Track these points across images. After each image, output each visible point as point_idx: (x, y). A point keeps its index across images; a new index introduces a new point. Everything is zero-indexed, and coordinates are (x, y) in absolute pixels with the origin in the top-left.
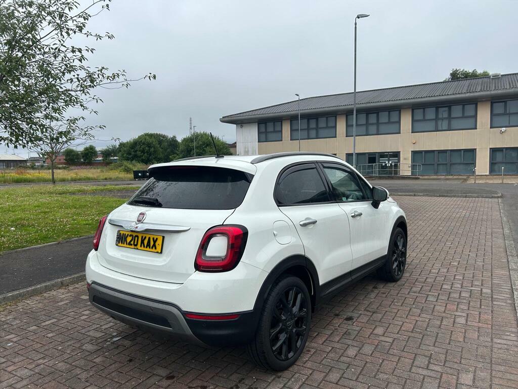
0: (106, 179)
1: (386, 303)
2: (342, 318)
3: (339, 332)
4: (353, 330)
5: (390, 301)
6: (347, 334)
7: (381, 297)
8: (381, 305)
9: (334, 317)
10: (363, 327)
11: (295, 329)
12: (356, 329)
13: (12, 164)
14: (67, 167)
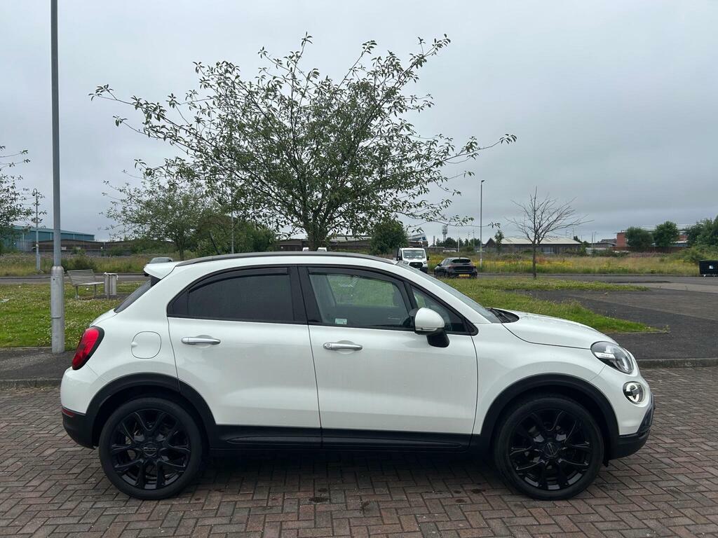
0: (652, 272)
1: (416, 511)
2: (318, 495)
3: (267, 502)
4: (282, 509)
5: (432, 511)
6: (264, 508)
7: (441, 502)
8: (401, 509)
9: (314, 490)
10: (299, 513)
11: (159, 460)
12: (287, 510)
13: (561, 249)
14: (627, 254)
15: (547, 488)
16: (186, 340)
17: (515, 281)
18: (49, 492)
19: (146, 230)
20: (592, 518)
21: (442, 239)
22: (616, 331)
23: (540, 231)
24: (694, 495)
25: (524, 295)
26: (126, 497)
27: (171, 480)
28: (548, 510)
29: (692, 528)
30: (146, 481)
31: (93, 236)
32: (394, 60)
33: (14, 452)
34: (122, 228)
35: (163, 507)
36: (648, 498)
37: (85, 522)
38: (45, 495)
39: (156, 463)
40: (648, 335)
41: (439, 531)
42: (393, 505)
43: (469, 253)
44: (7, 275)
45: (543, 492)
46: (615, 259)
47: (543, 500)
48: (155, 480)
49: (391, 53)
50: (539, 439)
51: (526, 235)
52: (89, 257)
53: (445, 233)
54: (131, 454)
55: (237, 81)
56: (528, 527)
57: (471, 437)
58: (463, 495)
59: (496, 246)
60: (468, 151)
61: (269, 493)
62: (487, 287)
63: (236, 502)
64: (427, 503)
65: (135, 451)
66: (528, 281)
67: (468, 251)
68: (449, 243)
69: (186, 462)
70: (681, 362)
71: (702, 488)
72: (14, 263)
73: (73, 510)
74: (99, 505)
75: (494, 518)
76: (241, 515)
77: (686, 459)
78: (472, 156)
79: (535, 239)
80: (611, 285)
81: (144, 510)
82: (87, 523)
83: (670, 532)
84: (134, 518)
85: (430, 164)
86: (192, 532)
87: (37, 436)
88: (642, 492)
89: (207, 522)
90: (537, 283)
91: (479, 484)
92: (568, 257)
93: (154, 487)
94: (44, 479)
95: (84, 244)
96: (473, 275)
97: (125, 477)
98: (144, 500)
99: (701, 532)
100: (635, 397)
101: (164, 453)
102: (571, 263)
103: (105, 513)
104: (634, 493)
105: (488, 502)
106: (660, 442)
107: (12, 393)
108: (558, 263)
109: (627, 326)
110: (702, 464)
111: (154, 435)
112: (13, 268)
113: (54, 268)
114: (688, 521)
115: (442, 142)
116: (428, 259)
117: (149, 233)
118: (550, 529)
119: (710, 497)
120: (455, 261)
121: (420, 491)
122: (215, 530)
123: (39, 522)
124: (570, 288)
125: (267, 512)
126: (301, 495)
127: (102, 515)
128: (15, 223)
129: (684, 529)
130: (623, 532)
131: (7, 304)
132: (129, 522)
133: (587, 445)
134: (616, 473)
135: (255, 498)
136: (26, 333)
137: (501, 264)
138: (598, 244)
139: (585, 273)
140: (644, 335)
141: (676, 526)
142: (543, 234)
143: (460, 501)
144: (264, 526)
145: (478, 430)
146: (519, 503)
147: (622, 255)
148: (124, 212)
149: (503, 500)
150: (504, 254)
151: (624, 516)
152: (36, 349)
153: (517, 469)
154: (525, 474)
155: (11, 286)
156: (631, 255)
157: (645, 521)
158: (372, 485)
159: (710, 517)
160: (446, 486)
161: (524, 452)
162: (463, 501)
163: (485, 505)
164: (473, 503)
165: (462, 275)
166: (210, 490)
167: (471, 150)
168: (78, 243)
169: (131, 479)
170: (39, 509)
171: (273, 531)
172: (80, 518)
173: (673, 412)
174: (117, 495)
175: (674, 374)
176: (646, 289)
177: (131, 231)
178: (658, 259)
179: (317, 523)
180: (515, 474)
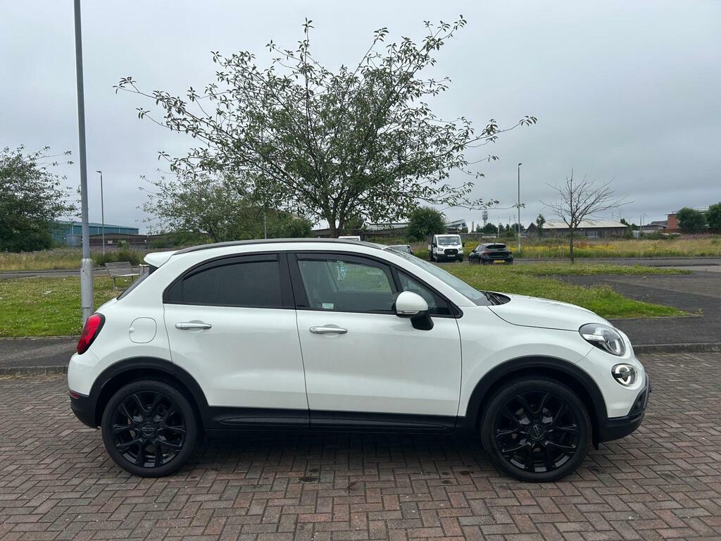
1: (400, 491)
2: (308, 475)
3: (259, 481)
4: (272, 488)
5: (416, 492)
6: (255, 487)
7: (427, 483)
8: (386, 489)
9: (306, 470)
10: (286, 491)
11: (157, 439)
12: (276, 488)
13: (606, 232)
14: (677, 236)
15: (534, 470)
16: (179, 325)
17: (551, 266)
18: (58, 470)
19: (181, 223)
20: (576, 500)
21: (482, 225)
22: (644, 316)
23: (577, 214)
24: (688, 480)
25: (555, 280)
26: (127, 474)
27: (168, 459)
28: (533, 492)
29: (677, 512)
30: (146, 460)
31: (137, 229)
32: (409, 44)
33: (34, 432)
34: (158, 221)
35: (161, 484)
36: (639, 482)
37: (86, 496)
38: (55, 472)
39: (154, 442)
40: (679, 319)
41: (419, 510)
42: (379, 485)
43: (509, 238)
44: (56, 268)
45: (530, 475)
46: (664, 242)
47: (530, 482)
48: (154, 459)
49: (406, 39)
50: (525, 421)
51: (562, 219)
52: (133, 250)
53: (485, 218)
54: (133, 433)
55: (254, 72)
56: (508, 508)
57: (457, 419)
58: (451, 477)
59: (537, 230)
60: (489, 133)
61: (262, 473)
62: (520, 273)
63: (229, 480)
64: (414, 485)
65: (135, 431)
66: (565, 266)
67: (508, 237)
68: (489, 229)
69: (182, 442)
70: (708, 346)
71: (699, 473)
72: (62, 257)
73: (77, 486)
74: (102, 482)
75: (477, 499)
76: (231, 493)
77: (690, 444)
78: (491, 139)
79: (572, 222)
80: (652, 269)
81: (142, 486)
82: (88, 498)
83: (655, 516)
84: (133, 493)
85: (449, 148)
86: (183, 508)
87: (58, 418)
88: (635, 476)
89: (198, 498)
90: (573, 268)
91: (469, 466)
92: (613, 240)
93: (153, 465)
94: (57, 457)
95: (129, 237)
96: (509, 261)
97: (126, 455)
98: (144, 477)
99: (686, 516)
100: (625, 380)
101: (161, 433)
102: (616, 246)
103: (106, 489)
104: (625, 477)
105: (474, 484)
106: (666, 426)
107: (42, 378)
108: (601, 247)
109: (660, 311)
110: (704, 448)
111: (152, 415)
112: (61, 261)
113: (84, 260)
114: (675, 505)
115: (460, 125)
116: (463, 246)
117: (184, 225)
118: (530, 510)
119: (705, 481)
120: (489, 247)
121: (409, 472)
122: (205, 505)
123: (44, 497)
124: (607, 273)
125: (257, 490)
126: (293, 474)
127: (103, 490)
128: (59, 219)
129: (669, 513)
130: (605, 514)
131: (48, 296)
132: (127, 498)
133: (574, 428)
134: (611, 457)
135: (247, 477)
136: (61, 323)
137: (540, 249)
138: (647, 227)
139: (629, 257)
140: (674, 319)
141: (661, 509)
142: (580, 217)
143: (446, 482)
144: (251, 503)
145: (463, 413)
146: (505, 485)
147: (672, 238)
148: (160, 206)
149: (489, 481)
150: (545, 239)
151: (610, 499)
152: (69, 337)
153: (503, 451)
154: (511, 455)
155: (56, 279)
156: (681, 237)
157: (630, 504)
158: (363, 466)
159: (700, 502)
160: (436, 468)
161: (511, 434)
162: (449, 482)
163: (470, 486)
164: (459, 484)
165: (497, 261)
166: (207, 469)
167: (492, 133)
168: (123, 237)
169: (131, 458)
170: (47, 484)
171: (258, 507)
172: (82, 493)
173: (688, 397)
174: (120, 472)
175: (699, 359)
176: (689, 273)
177: (167, 224)
178: (709, 241)
179: (302, 501)
180: (501, 456)
